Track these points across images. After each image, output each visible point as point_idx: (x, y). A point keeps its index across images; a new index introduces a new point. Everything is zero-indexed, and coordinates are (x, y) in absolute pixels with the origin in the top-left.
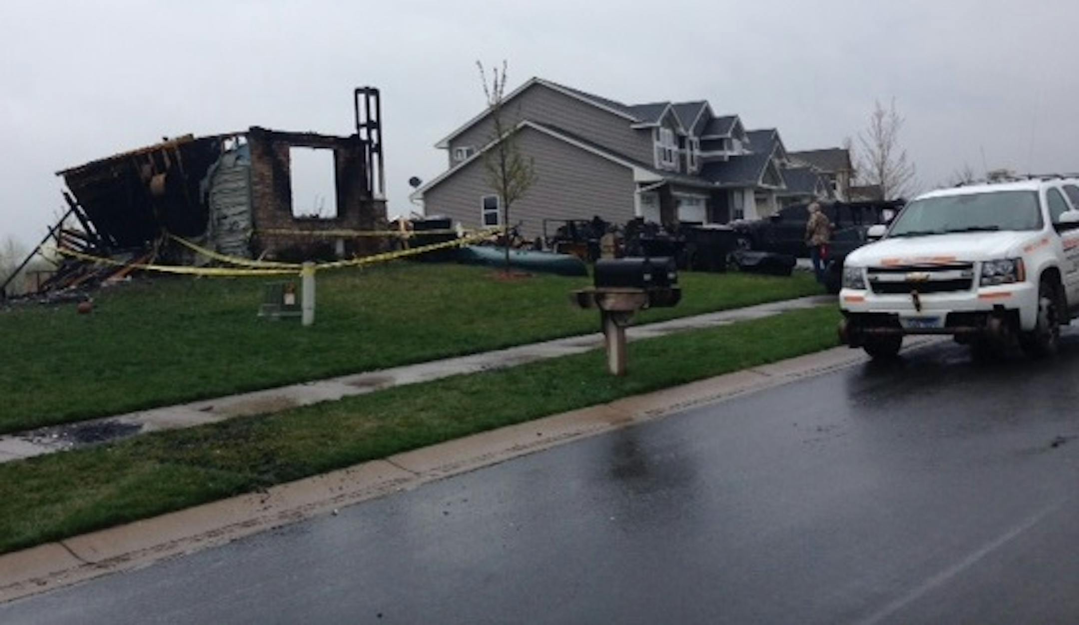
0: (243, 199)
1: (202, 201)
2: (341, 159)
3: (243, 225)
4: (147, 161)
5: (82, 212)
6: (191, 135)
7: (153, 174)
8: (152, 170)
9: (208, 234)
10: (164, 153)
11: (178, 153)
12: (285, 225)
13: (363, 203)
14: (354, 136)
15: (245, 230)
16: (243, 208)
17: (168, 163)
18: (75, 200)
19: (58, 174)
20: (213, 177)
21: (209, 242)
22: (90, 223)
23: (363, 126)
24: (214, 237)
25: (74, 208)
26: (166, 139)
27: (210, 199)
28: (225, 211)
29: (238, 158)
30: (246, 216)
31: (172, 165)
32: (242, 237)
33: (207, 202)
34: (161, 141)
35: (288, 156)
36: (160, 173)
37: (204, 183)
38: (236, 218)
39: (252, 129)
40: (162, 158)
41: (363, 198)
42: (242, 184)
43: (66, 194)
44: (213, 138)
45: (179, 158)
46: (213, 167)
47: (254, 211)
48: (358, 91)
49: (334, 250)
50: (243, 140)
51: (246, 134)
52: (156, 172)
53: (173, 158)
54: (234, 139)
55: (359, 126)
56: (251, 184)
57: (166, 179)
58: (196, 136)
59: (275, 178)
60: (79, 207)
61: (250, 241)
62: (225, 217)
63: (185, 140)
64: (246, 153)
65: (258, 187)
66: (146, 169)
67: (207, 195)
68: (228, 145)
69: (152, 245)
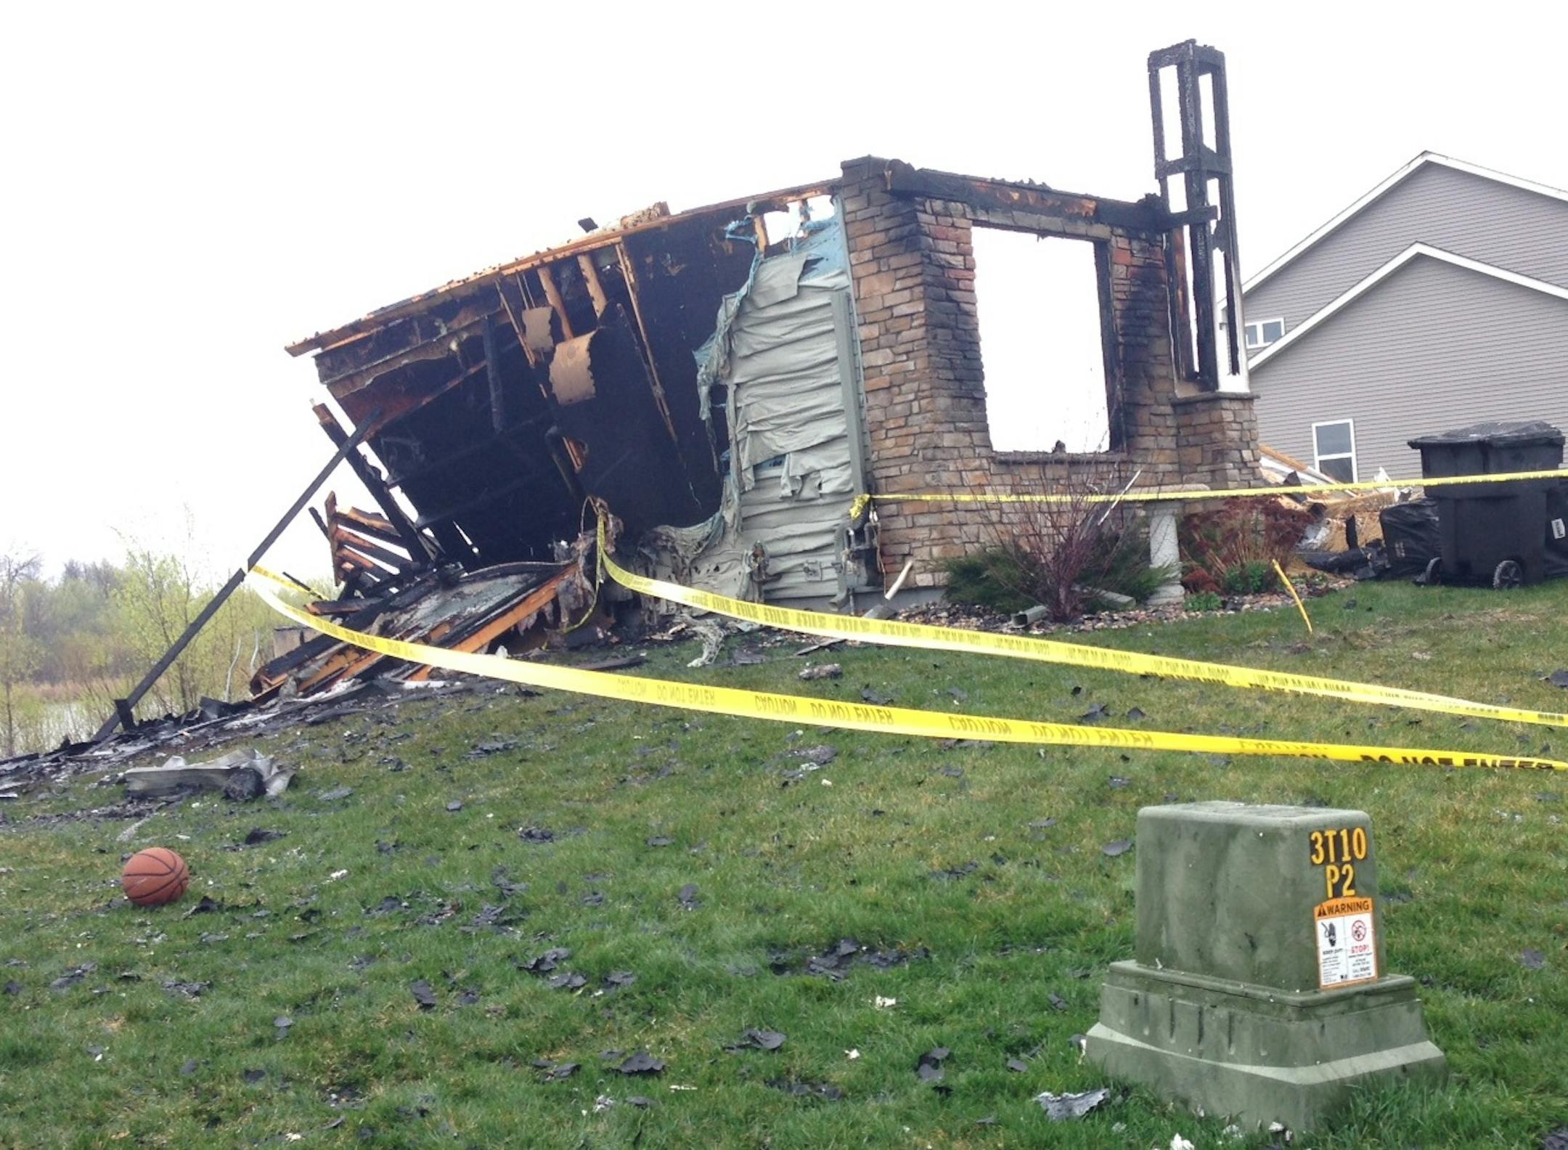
0: (833, 399)
1: (705, 414)
2: (1120, 271)
3: (833, 481)
4: (540, 298)
5: (373, 460)
6: (663, 208)
7: (558, 337)
8: (554, 321)
9: (728, 515)
10: (584, 263)
11: (625, 265)
12: (969, 478)
13: (1182, 407)
14: (1150, 198)
15: (842, 496)
16: (833, 428)
17: (599, 305)
18: (349, 428)
19: (295, 351)
20: (730, 335)
21: (731, 537)
22: (397, 494)
23: (1174, 167)
24: (746, 523)
25: (347, 449)
26: (588, 225)
27: (730, 408)
28: (780, 442)
29: (808, 266)
30: (843, 453)
31: (609, 309)
32: (831, 519)
33: (719, 416)
34: (580, 235)
35: (967, 254)
36: (577, 333)
37: (708, 357)
38: (810, 461)
39: (847, 167)
40: (580, 279)
41: (1183, 392)
42: (827, 349)
43: (322, 410)
44: (733, 210)
45: (630, 278)
46: (732, 303)
47: (867, 433)
48: (1156, 60)
49: (1146, 553)
50: (823, 208)
51: (831, 189)
52: (566, 329)
53: (612, 285)
54: (794, 207)
55: (1164, 168)
56: (855, 347)
57: (592, 348)
58: (675, 210)
59: (932, 325)
60: (364, 448)
61: (859, 533)
62: (778, 460)
63: (644, 224)
64: (833, 247)
65: (877, 358)
66: (536, 320)
67: (718, 393)
68: (779, 226)
69: (569, 553)
